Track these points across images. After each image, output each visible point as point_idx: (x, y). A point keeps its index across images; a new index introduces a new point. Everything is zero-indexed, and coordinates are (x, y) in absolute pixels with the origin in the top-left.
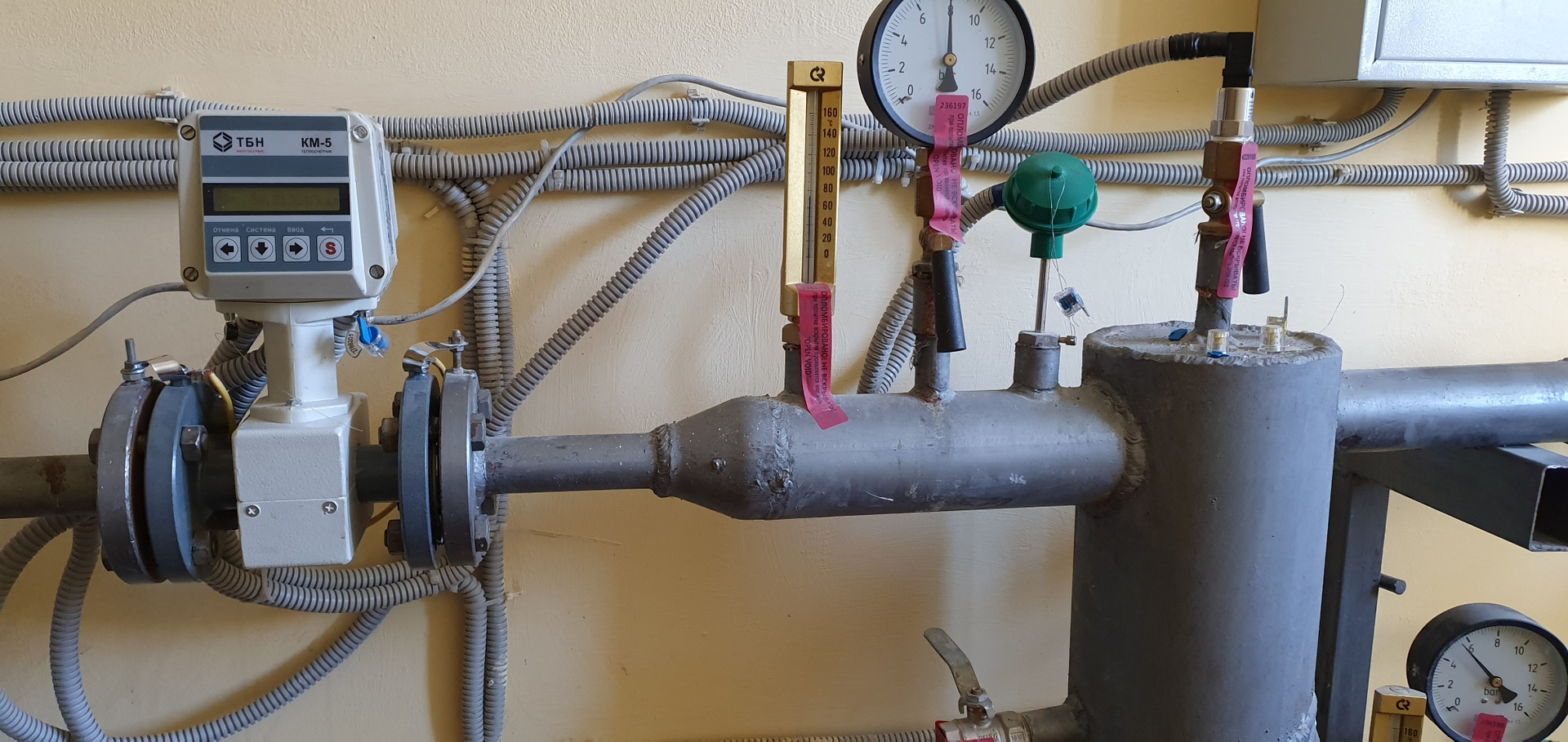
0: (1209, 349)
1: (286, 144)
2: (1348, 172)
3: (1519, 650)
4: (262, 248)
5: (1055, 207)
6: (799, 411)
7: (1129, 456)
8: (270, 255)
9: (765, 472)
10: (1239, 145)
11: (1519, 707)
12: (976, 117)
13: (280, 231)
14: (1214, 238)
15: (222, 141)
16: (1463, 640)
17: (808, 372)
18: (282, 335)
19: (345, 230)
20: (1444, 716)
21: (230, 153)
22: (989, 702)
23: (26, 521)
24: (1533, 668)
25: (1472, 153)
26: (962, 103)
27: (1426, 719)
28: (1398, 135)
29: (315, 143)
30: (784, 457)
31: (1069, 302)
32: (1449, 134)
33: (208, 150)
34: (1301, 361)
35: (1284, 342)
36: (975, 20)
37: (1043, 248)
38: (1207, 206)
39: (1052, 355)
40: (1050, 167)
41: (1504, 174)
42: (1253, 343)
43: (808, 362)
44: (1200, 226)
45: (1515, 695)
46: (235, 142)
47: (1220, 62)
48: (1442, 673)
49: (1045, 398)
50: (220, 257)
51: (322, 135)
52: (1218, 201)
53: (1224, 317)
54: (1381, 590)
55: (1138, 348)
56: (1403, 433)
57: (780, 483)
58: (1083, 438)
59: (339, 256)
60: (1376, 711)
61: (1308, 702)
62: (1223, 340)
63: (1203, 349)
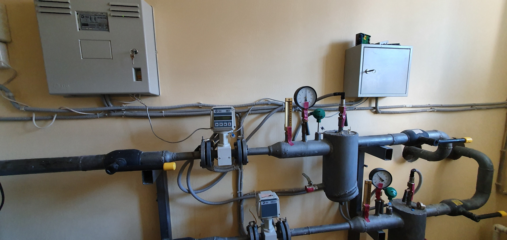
0: (341, 134)
1: (224, 111)
2: (357, 108)
3: (384, 174)
4: (221, 124)
5: (320, 116)
6: (288, 144)
7: (331, 149)
8: (222, 125)
9: (284, 152)
10: (344, 107)
11: (384, 182)
12: (310, 104)
13: (223, 122)
14: (341, 119)
15: (216, 111)
16: (376, 173)
17: (289, 138)
18: (222, 135)
19: (231, 122)
20: (374, 184)
21: (217, 112)
22: (313, 183)
23: (186, 161)
24: (386, 177)
25: (373, 105)
26: (308, 103)
27: (372, 184)
28: (363, 103)
29: (228, 111)
30: (286, 150)
31: (322, 128)
32: (370, 103)
33: (215, 112)
34: (353, 135)
35: (351, 133)
36: (309, 92)
37: (318, 121)
38: (339, 115)
39: (320, 135)
40: (319, 111)
41: (378, 108)
42: (346, 133)
43: (289, 137)
44: (339, 117)
45: (384, 181)
46: (218, 111)
47: (340, 96)
48: (374, 178)
49: (319, 141)
50: (216, 126)
51: (228, 110)
52: (341, 114)
53: (342, 130)
54: (364, 167)
55: (331, 134)
56: (367, 145)
57: (286, 153)
58: (325, 146)
59: (231, 125)
60: (365, 183)
61: (356, 182)
62: (343, 133)
63: (340, 134)
